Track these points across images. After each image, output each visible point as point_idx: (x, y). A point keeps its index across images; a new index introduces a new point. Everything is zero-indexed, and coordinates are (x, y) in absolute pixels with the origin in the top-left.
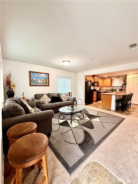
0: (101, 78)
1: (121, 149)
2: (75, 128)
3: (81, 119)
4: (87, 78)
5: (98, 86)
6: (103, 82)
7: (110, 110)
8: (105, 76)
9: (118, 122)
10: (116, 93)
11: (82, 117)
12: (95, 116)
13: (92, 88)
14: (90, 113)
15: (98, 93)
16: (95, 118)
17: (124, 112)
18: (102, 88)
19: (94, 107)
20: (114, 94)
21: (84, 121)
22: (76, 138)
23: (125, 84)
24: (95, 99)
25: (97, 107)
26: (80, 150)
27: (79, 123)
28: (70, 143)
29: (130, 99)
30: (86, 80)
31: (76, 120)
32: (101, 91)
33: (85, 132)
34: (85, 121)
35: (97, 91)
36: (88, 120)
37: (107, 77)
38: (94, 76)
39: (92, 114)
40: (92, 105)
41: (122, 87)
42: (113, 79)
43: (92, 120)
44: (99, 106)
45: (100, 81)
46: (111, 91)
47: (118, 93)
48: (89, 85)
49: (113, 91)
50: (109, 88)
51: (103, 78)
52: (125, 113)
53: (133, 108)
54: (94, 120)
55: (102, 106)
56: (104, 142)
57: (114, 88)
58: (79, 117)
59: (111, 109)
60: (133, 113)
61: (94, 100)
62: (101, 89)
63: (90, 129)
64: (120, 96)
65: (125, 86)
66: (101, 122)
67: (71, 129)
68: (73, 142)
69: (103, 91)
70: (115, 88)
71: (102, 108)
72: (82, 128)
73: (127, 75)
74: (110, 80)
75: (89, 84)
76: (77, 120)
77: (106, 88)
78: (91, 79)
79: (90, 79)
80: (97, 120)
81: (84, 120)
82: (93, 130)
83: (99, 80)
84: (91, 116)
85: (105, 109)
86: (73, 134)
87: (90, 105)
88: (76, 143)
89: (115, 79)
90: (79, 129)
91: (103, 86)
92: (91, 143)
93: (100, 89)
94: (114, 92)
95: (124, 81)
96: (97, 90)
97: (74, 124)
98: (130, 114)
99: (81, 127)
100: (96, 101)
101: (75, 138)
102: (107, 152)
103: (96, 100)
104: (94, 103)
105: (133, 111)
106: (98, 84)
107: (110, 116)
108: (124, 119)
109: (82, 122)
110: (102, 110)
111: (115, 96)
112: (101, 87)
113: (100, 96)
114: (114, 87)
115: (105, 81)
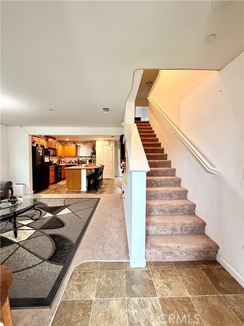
0: (60, 142)
1: (105, 232)
2: (28, 240)
3: (36, 220)
4: (36, 139)
5: (55, 155)
6: (64, 149)
7: (80, 192)
8: (67, 140)
9: (94, 205)
10: (85, 166)
11: (37, 217)
12: (61, 207)
13: (47, 160)
14: (50, 205)
15: (57, 168)
16: (62, 210)
17: (97, 190)
18: (63, 160)
19: (53, 193)
20: (83, 168)
21: (43, 222)
22: (39, 254)
23: (94, 153)
24: (52, 180)
25: (59, 192)
26: (54, 266)
27: (34, 229)
28: (29, 268)
29: (102, 173)
30: (33, 143)
31: (24, 225)
32: (61, 165)
33: (53, 237)
34: (45, 221)
35: (55, 164)
36: (51, 218)
37: (70, 142)
38: (47, 137)
39: (55, 206)
40: (48, 191)
41: (91, 157)
42: (78, 145)
43: (59, 214)
44: (63, 190)
45: (59, 148)
46: (77, 164)
47: (88, 166)
48: (41, 155)
49: (80, 163)
50: (74, 160)
51: (63, 143)
52: (99, 192)
53: (105, 184)
54: (62, 213)
55: (67, 189)
56: (85, 236)
57: (81, 159)
58: (31, 219)
59: (82, 190)
60: (106, 189)
61: (50, 182)
62: (61, 161)
63: (60, 229)
64: (91, 169)
65: (94, 155)
66: (73, 213)
67: (20, 246)
68: (36, 263)
69: (64, 164)
70: (83, 158)
71: (67, 193)
72: (44, 234)
73: (97, 141)
74: (73, 146)
75: (40, 151)
76: (27, 225)
77: (69, 160)
78: (43, 142)
79: (41, 141)
80: (66, 211)
81: (42, 220)
82: (65, 227)
83: (57, 145)
84: (54, 210)
85: (73, 192)
86: (30, 252)
87: (45, 192)
88: (41, 260)
89: (82, 146)
90: (38, 237)
91: (64, 156)
92: (68, 245)
93: (59, 161)
94: (83, 165)
95: (93, 149)
96: (55, 162)
97: (24, 234)
98: (104, 191)
99: (42, 232)
100: (54, 183)
101: (36, 255)
102: (92, 244)
103: (54, 181)
104: (52, 187)
105: (106, 188)
106: (56, 153)
107: (83, 200)
108: (99, 199)
109: (39, 224)
110: (69, 196)
111: (85, 170)
112: (61, 157)
113: (60, 173)
114: (81, 157)
115: (66, 147)
